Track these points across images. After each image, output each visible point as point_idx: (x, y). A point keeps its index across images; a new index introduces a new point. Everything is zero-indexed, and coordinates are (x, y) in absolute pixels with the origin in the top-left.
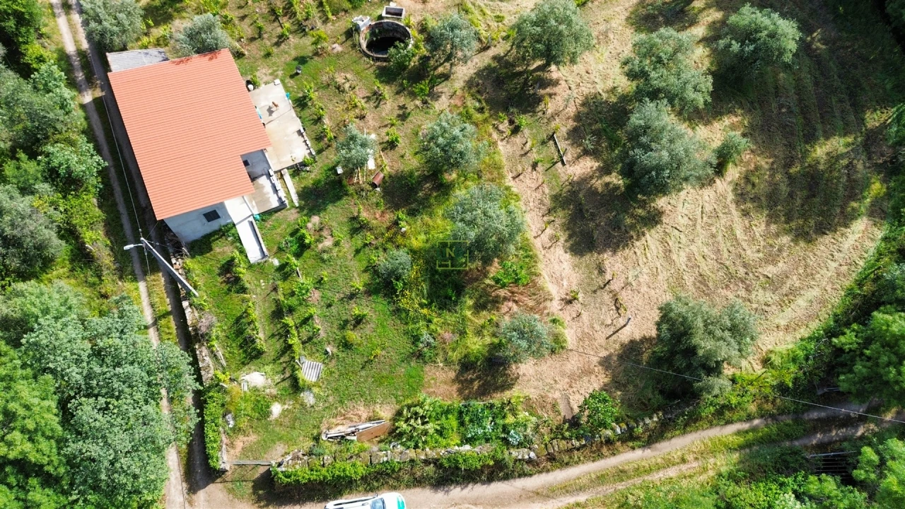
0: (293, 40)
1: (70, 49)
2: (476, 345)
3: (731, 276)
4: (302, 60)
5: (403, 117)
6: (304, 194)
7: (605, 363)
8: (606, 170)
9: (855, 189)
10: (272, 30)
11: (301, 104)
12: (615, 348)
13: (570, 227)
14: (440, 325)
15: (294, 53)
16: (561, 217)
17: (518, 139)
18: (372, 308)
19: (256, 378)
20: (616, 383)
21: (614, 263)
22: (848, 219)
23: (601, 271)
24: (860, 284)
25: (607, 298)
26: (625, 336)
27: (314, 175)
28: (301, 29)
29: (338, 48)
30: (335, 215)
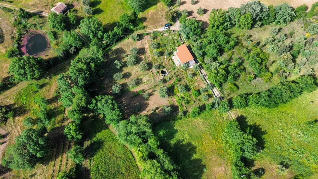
0: (176, 72)
1: (203, 70)
2: (156, 40)
3: (129, 46)
4: (174, 69)
5: (162, 62)
6: (173, 53)
7: (144, 39)
8: (139, 56)
9: (112, 53)
10: (179, 73)
11: (174, 64)
12: (142, 40)
13: (144, 50)
14: (159, 42)
15: (175, 70)
16: (145, 51)
17: (149, 60)
18: (165, 43)
19: (175, 38)
20: (143, 37)
21: (141, 47)
22: (115, 50)
23: (142, 46)
24: (117, 44)
25: (142, 44)
26: (141, 41)
27: (172, 55)
28: (175, 73)
29: (170, 71)
30: (169, 52)
